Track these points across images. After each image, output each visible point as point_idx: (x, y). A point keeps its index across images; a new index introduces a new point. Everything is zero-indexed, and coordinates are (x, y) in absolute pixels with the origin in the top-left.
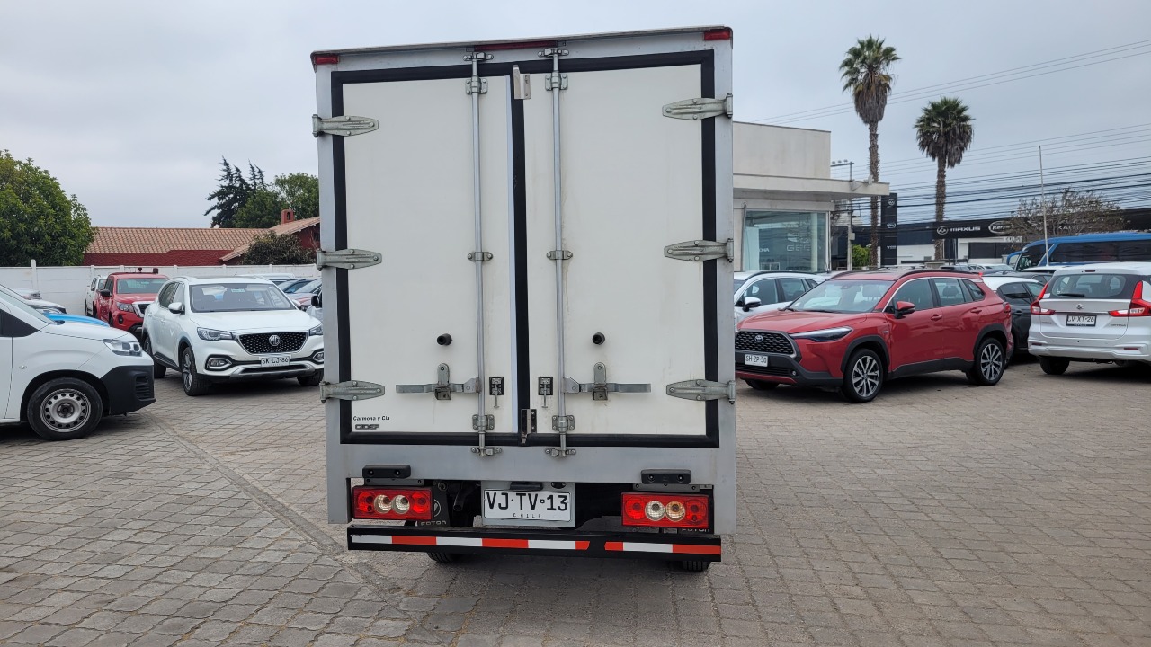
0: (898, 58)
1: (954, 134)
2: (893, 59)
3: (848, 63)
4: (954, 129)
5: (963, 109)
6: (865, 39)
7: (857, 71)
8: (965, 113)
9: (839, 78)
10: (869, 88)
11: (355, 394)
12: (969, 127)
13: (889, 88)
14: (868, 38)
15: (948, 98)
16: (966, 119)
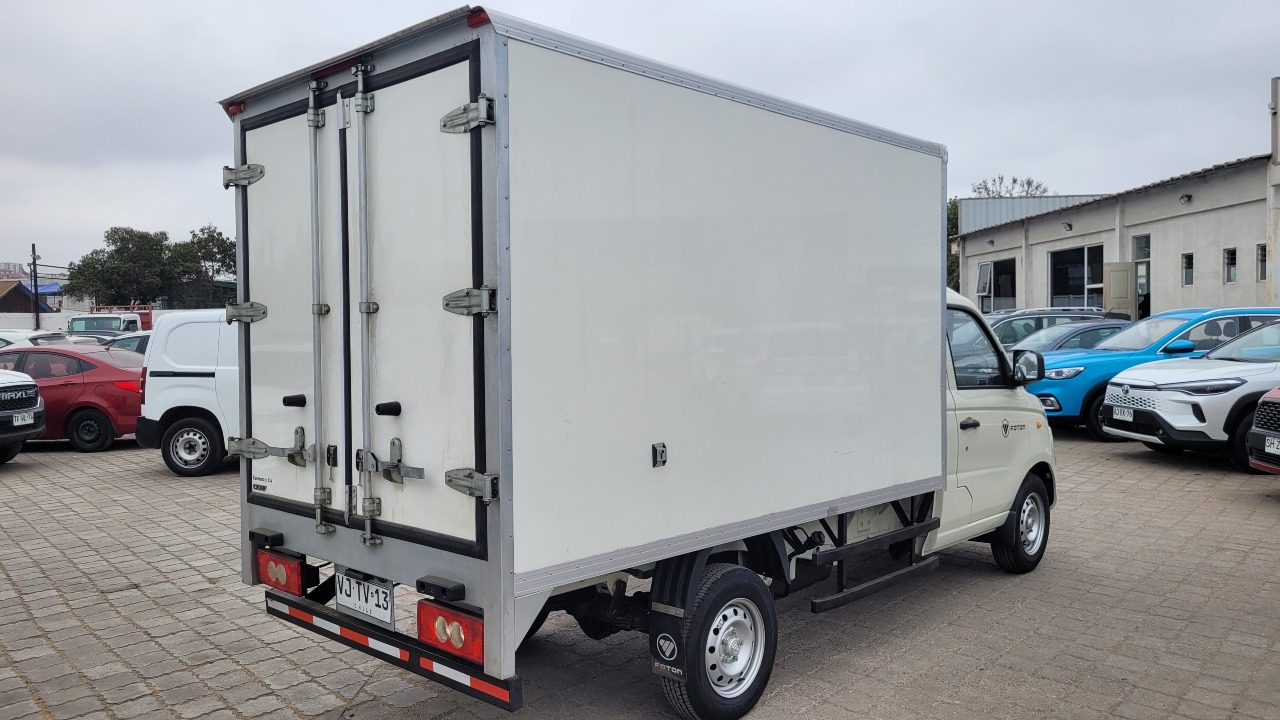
11: (254, 453)
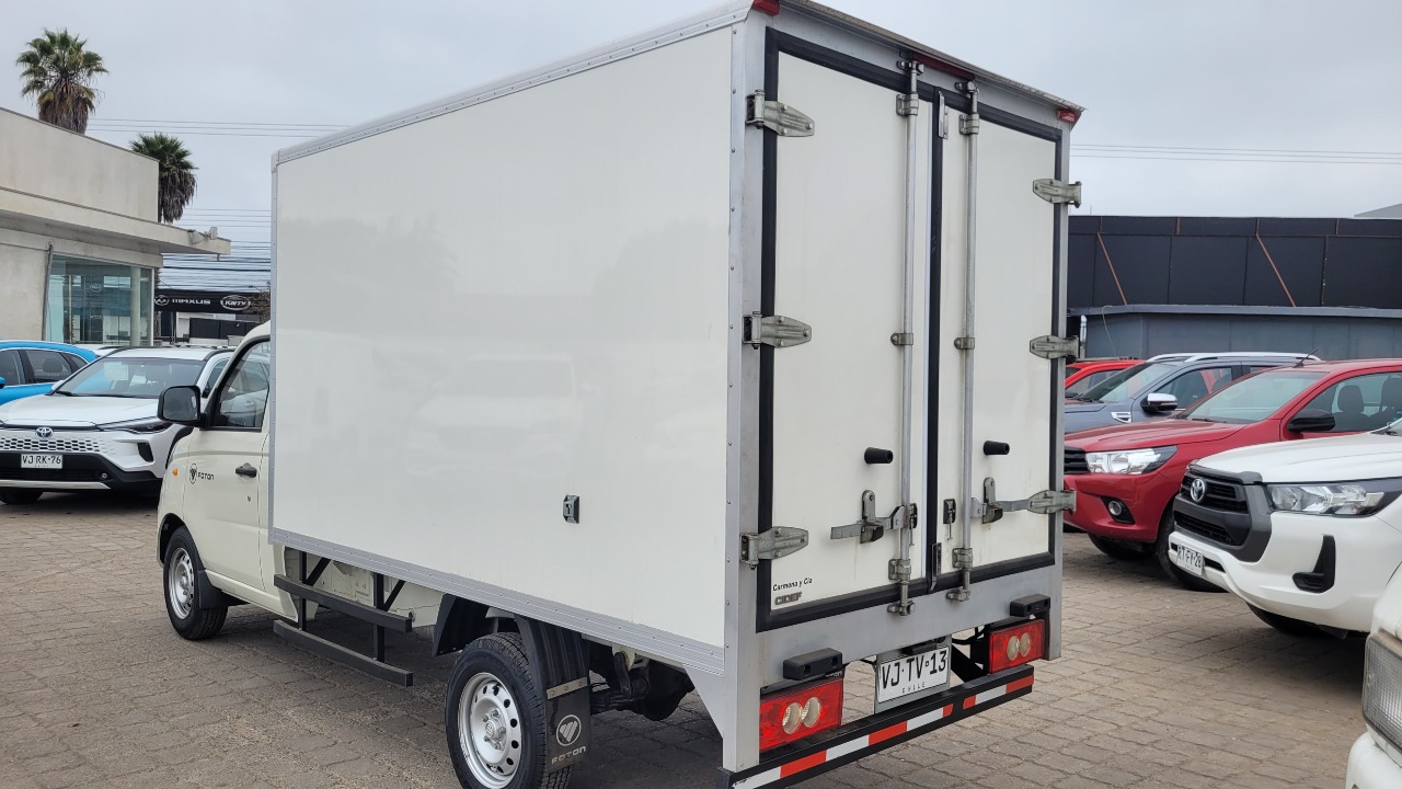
0: (103, 70)
1: (174, 181)
2: (98, 70)
3: (28, 58)
4: (173, 176)
5: (184, 154)
6: (57, 31)
7: (43, 72)
8: (186, 159)
9: (18, 76)
10: (62, 99)
12: (191, 176)
13: (92, 107)
14: (62, 32)
15: (164, 135)
16: (187, 166)
